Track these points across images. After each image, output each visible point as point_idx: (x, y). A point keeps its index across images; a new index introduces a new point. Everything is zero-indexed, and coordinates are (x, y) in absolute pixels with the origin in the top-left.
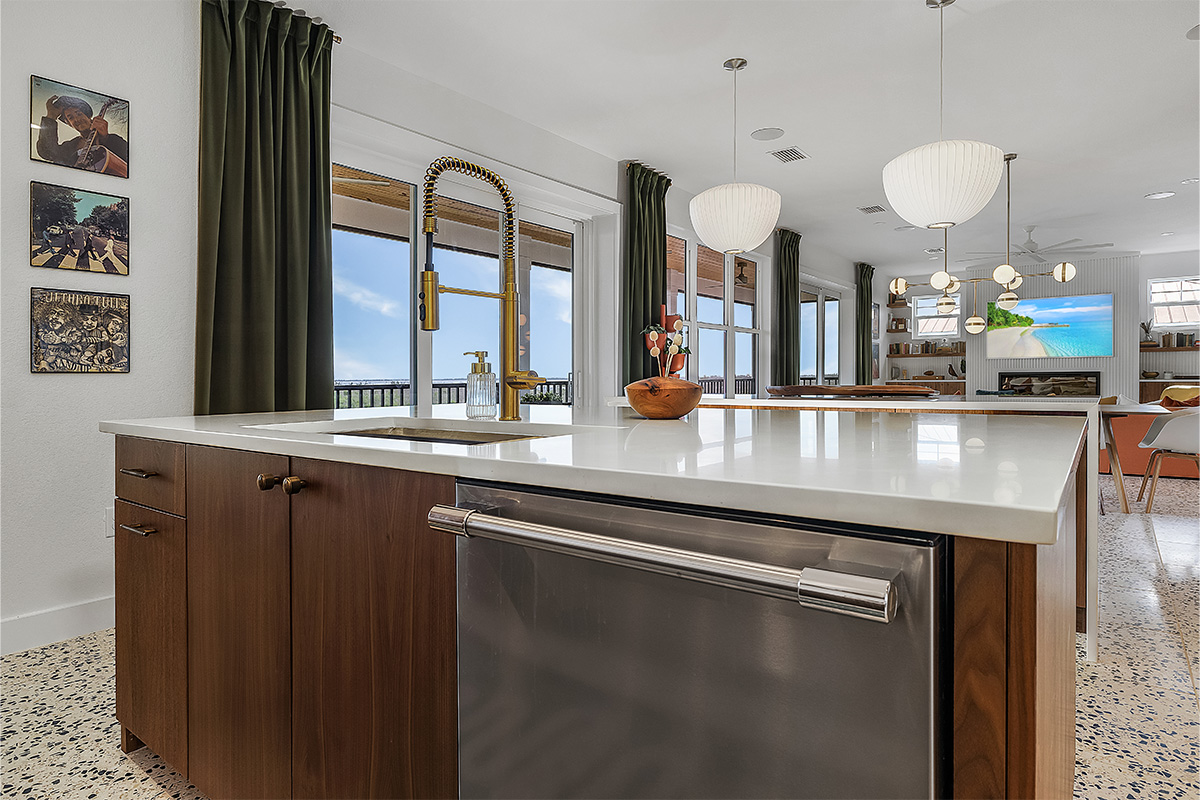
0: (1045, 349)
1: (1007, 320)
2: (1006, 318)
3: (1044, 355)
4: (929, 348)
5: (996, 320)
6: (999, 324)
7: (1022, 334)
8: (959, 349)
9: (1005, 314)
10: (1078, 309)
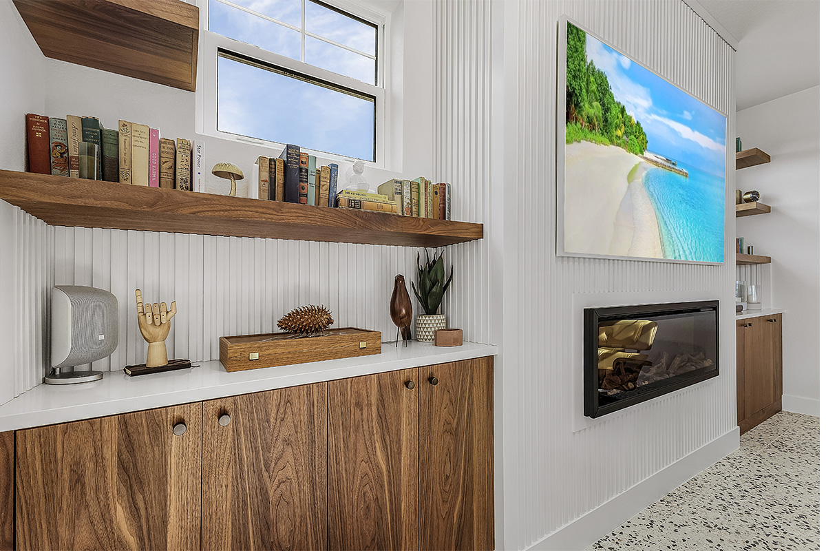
1: (607, 115)
2: (606, 111)
5: (587, 108)
6: (591, 124)
7: (630, 177)
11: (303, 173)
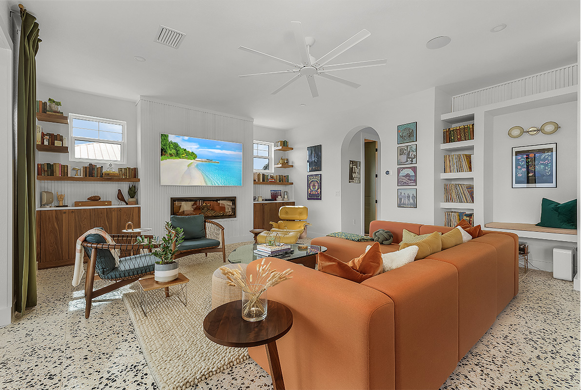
0: (204, 179)
1: (178, 152)
2: (177, 151)
3: (205, 185)
4: (92, 172)
5: (169, 152)
6: (171, 155)
7: (189, 166)
8: (132, 175)
9: (176, 146)
10: (224, 152)
11: (93, 169)
